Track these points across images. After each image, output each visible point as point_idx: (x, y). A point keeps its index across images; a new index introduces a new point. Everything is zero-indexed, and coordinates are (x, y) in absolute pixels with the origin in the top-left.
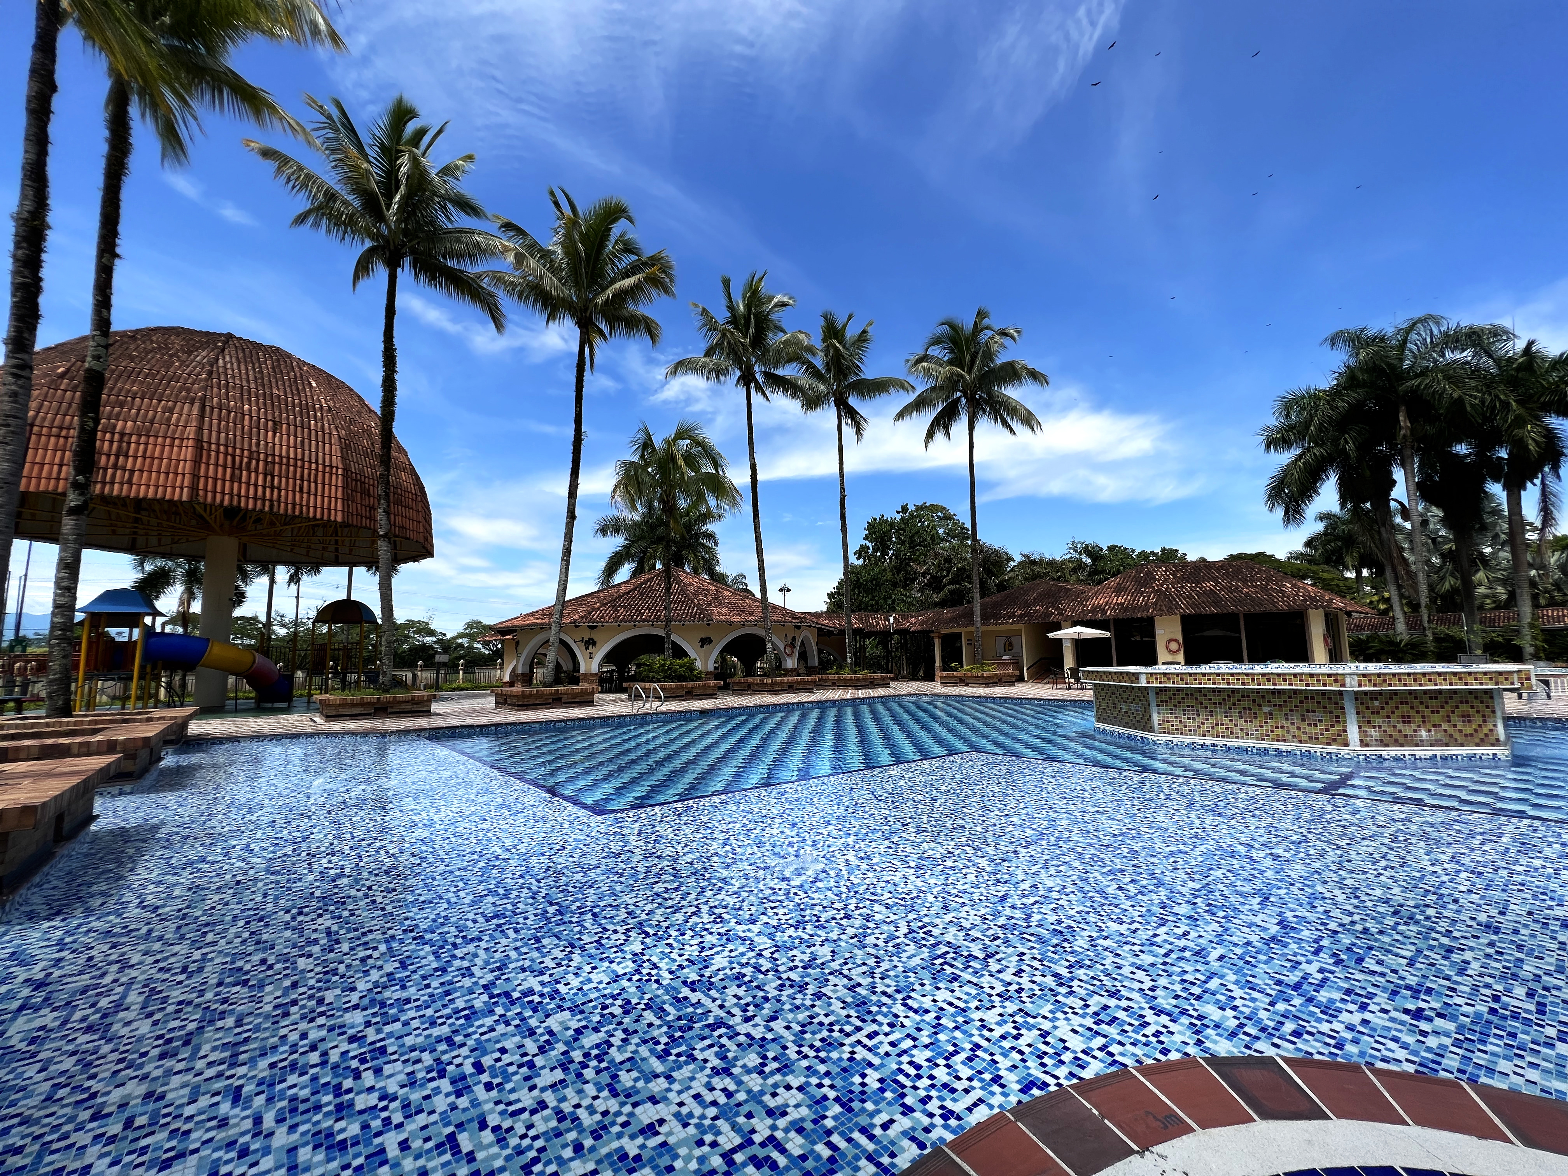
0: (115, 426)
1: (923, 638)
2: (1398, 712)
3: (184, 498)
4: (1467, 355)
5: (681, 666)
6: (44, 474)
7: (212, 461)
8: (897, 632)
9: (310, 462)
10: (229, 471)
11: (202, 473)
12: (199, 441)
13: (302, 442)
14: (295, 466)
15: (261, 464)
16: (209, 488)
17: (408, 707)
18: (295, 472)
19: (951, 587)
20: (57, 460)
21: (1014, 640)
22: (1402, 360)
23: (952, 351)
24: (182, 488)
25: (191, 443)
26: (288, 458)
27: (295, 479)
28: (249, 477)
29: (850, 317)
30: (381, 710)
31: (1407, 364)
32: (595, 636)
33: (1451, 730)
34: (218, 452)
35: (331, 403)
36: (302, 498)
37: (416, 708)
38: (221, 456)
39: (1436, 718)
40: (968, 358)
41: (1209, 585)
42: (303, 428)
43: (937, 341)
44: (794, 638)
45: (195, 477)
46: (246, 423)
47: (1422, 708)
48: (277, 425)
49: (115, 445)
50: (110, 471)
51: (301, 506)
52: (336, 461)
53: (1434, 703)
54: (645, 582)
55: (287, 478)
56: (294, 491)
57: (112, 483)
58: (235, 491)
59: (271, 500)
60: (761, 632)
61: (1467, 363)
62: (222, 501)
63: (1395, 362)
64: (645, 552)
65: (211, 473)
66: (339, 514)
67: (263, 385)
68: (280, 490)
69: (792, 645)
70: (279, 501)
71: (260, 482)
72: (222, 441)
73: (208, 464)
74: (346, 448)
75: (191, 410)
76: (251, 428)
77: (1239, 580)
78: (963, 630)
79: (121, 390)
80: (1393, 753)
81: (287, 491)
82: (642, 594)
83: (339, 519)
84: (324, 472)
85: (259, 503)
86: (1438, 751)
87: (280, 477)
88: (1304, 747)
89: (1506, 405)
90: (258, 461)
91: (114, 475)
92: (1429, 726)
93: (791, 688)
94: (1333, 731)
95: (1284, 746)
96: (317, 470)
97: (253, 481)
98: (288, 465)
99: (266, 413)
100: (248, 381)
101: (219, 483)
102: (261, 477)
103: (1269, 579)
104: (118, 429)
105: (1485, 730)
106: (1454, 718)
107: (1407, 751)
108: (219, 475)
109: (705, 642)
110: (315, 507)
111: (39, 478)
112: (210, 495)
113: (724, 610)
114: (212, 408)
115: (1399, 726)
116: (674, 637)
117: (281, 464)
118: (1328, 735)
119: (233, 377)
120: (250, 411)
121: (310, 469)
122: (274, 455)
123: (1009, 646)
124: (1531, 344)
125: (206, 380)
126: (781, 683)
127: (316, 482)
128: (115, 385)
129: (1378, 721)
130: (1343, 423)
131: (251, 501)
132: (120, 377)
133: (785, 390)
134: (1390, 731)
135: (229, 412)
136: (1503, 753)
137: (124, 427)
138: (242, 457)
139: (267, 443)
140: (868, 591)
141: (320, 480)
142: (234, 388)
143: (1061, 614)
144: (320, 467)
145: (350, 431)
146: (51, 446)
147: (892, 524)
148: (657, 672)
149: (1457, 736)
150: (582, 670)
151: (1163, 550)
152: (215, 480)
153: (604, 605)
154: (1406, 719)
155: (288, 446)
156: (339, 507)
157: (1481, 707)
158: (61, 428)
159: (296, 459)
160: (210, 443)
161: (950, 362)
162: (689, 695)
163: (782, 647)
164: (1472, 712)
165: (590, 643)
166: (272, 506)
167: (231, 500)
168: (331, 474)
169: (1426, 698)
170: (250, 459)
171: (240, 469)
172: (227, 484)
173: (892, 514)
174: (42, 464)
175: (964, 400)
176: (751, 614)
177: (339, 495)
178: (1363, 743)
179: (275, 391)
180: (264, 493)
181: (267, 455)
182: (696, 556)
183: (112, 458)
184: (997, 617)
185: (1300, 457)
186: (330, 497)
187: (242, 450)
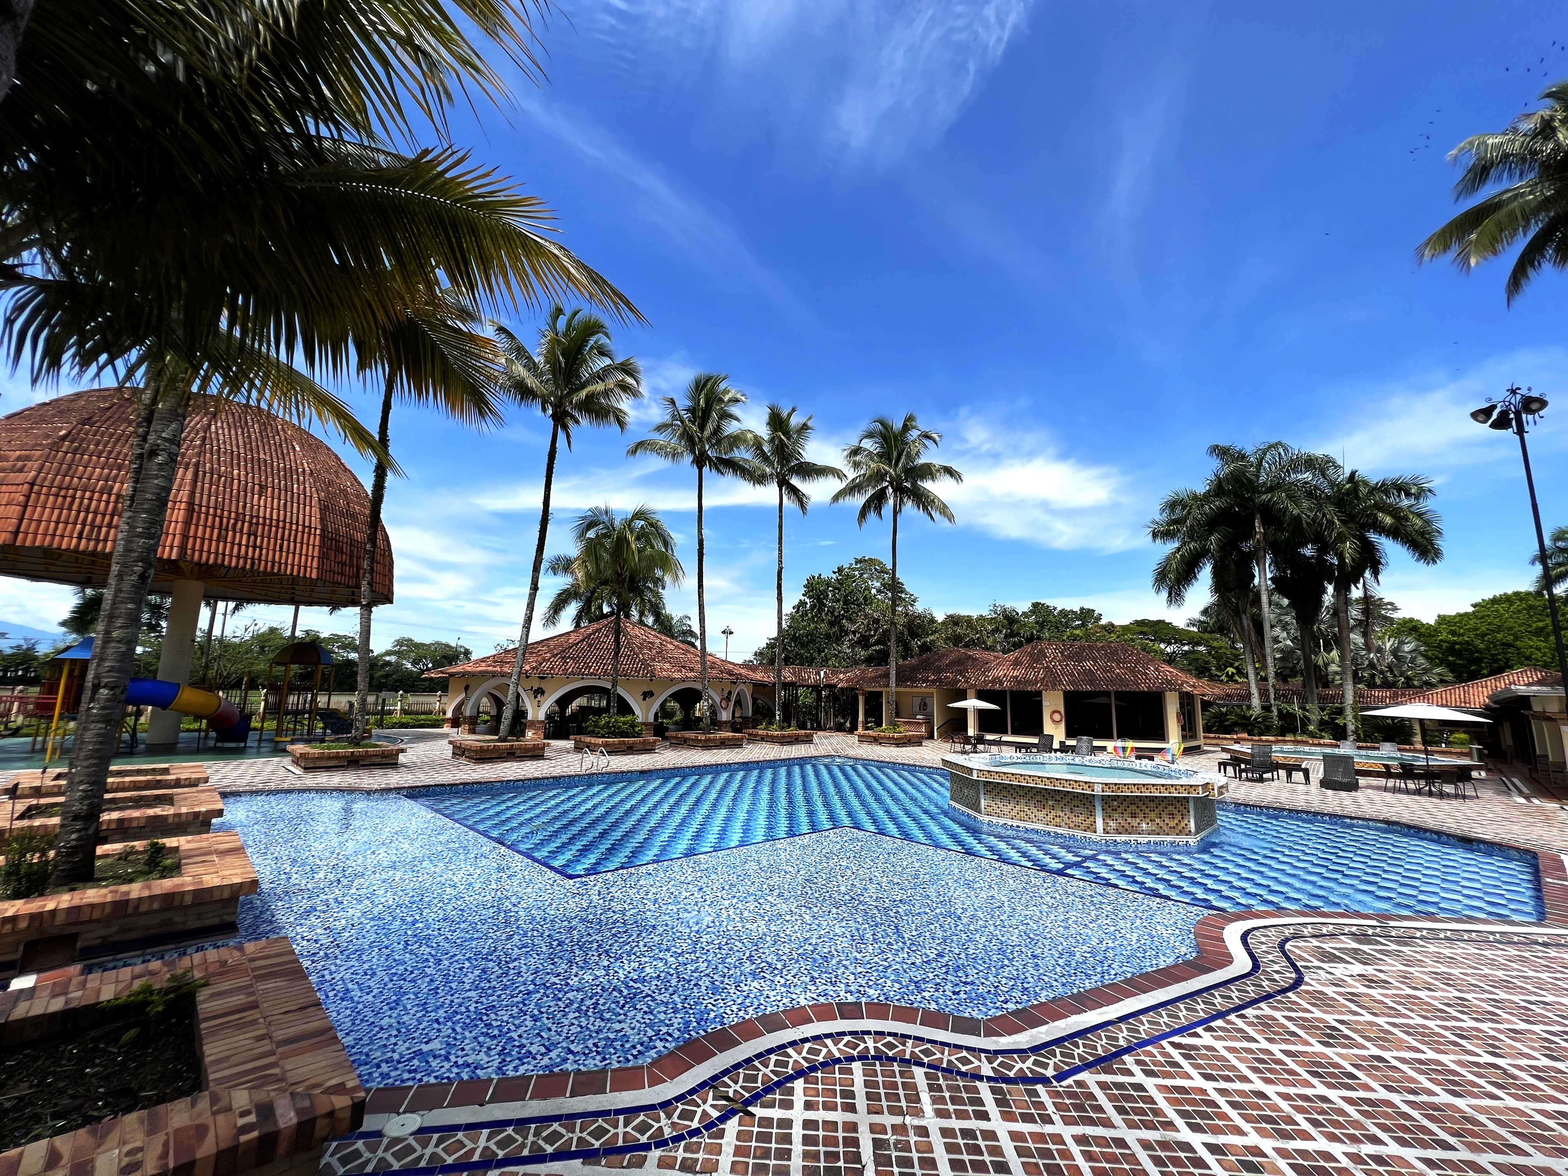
0: (112, 488)
1: (850, 694)
2: (1129, 810)
3: (173, 557)
4: (1307, 476)
5: (624, 723)
6: (41, 531)
7: (202, 522)
8: (826, 686)
9: (291, 523)
10: (216, 531)
11: (192, 533)
12: (191, 504)
13: (285, 504)
14: (277, 527)
15: (246, 525)
16: (197, 547)
17: (377, 760)
18: (277, 532)
19: (877, 648)
20: (54, 518)
21: (928, 700)
22: (1258, 477)
23: (882, 447)
24: (172, 547)
25: (183, 506)
26: (271, 519)
27: (276, 539)
28: (234, 537)
29: (794, 410)
30: (353, 763)
31: (1263, 478)
32: (544, 685)
33: (1161, 824)
34: (207, 514)
35: (312, 466)
36: (281, 556)
37: (384, 761)
38: (210, 517)
39: (1152, 815)
40: (895, 454)
41: (1089, 664)
42: (286, 491)
43: (870, 435)
44: (730, 693)
45: (185, 537)
46: (235, 487)
47: (1144, 807)
48: (263, 488)
49: (111, 505)
50: (104, 530)
51: (280, 563)
52: (315, 522)
53: (1151, 804)
54: (594, 633)
55: (269, 538)
56: (274, 550)
57: (106, 540)
58: (221, 550)
59: (253, 559)
60: (698, 686)
61: (1306, 483)
62: (208, 559)
63: (1253, 477)
64: (593, 593)
65: (200, 534)
66: (315, 571)
67: (251, 450)
68: (261, 549)
69: (728, 699)
70: (260, 559)
71: (244, 542)
72: (212, 504)
73: (197, 525)
74: (324, 509)
75: (184, 474)
76: (239, 492)
77: (1114, 661)
78: (884, 690)
79: (119, 453)
80: (1123, 839)
81: (268, 550)
82: (590, 646)
83: (314, 576)
84: (303, 532)
85: (241, 561)
86: (1153, 838)
87: (262, 537)
88: (1071, 832)
89: (1331, 523)
90: (243, 522)
91: (108, 533)
92: (1148, 820)
93: (723, 744)
94: (1088, 822)
95: (1059, 831)
96: (297, 530)
97: (237, 541)
98: (271, 526)
99: (253, 477)
100: (238, 447)
101: (206, 542)
102: (245, 537)
103: (1137, 662)
104: (115, 490)
105: (1183, 824)
106: (1164, 815)
107: (1133, 838)
108: (207, 536)
109: (648, 695)
110: (293, 565)
111: (36, 534)
112: (197, 554)
113: (667, 666)
114: (205, 473)
115: (1129, 820)
116: (620, 691)
117: (264, 525)
118: (1085, 824)
119: (225, 442)
120: (239, 475)
121: (290, 529)
122: (258, 517)
123: (924, 706)
124: (1353, 474)
125: (201, 446)
126: (714, 740)
127: (295, 542)
128: (113, 448)
129: (1116, 816)
130: (1212, 524)
131: (234, 560)
132: (118, 440)
133: (735, 471)
134: (1123, 823)
135: (220, 477)
136: (1193, 841)
137: (120, 489)
138: (229, 518)
139: (252, 506)
140: (803, 645)
141: (299, 540)
142: (225, 453)
143: (966, 682)
144: (300, 528)
145: (329, 492)
146: (49, 505)
147: (828, 584)
148: (602, 728)
149: (1165, 828)
150: (530, 717)
151: (1082, 609)
152: (203, 539)
153: (555, 656)
154: (1134, 815)
155: (272, 509)
156: (315, 564)
157: (1181, 808)
158: (60, 488)
159: (278, 520)
160: (200, 506)
161: (880, 456)
162: (630, 750)
163: (718, 700)
164: (1176, 811)
165: (539, 692)
166: (253, 564)
167: (216, 558)
168: (309, 534)
169: (1147, 801)
170: (236, 520)
171: (227, 529)
172: (214, 543)
173: (828, 573)
174: (39, 521)
175: (890, 490)
176: (692, 670)
177: (316, 554)
178: (1106, 831)
179: (262, 456)
180: (247, 552)
181: (252, 517)
182: (643, 600)
183: (107, 518)
184: (914, 680)
185: (1179, 549)
186: (307, 555)
187: (230, 512)
